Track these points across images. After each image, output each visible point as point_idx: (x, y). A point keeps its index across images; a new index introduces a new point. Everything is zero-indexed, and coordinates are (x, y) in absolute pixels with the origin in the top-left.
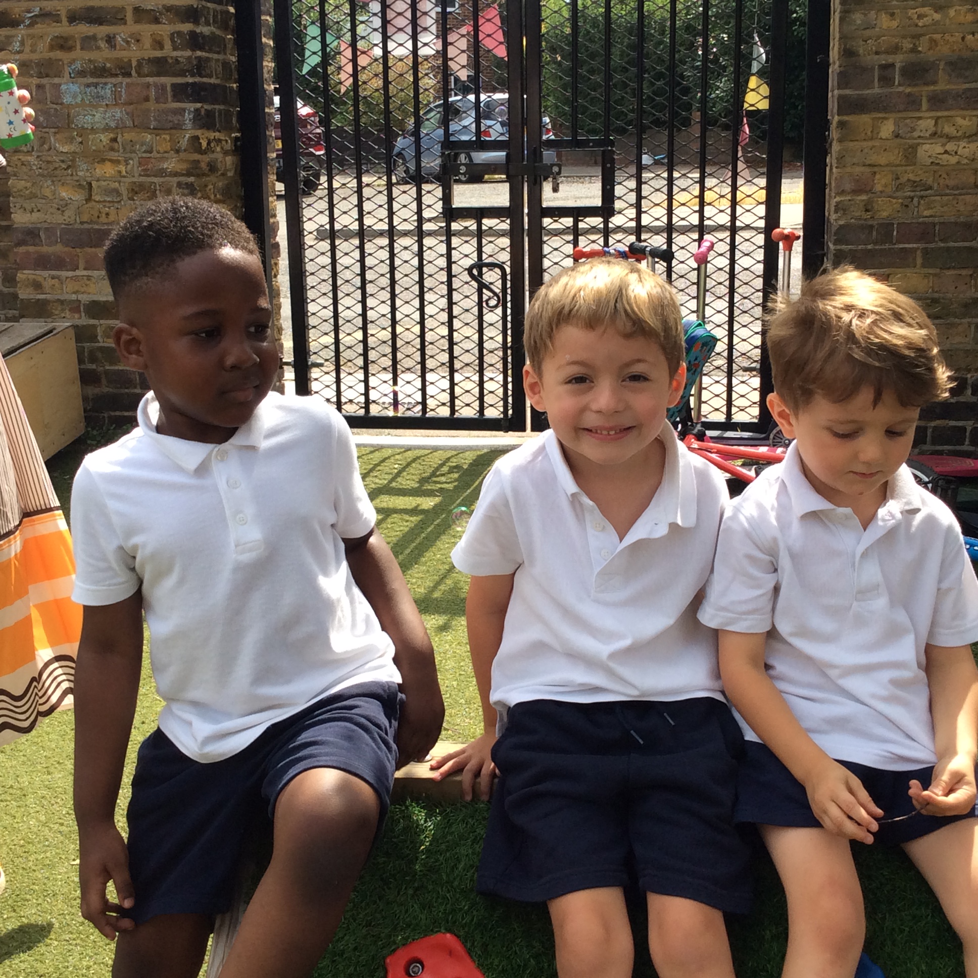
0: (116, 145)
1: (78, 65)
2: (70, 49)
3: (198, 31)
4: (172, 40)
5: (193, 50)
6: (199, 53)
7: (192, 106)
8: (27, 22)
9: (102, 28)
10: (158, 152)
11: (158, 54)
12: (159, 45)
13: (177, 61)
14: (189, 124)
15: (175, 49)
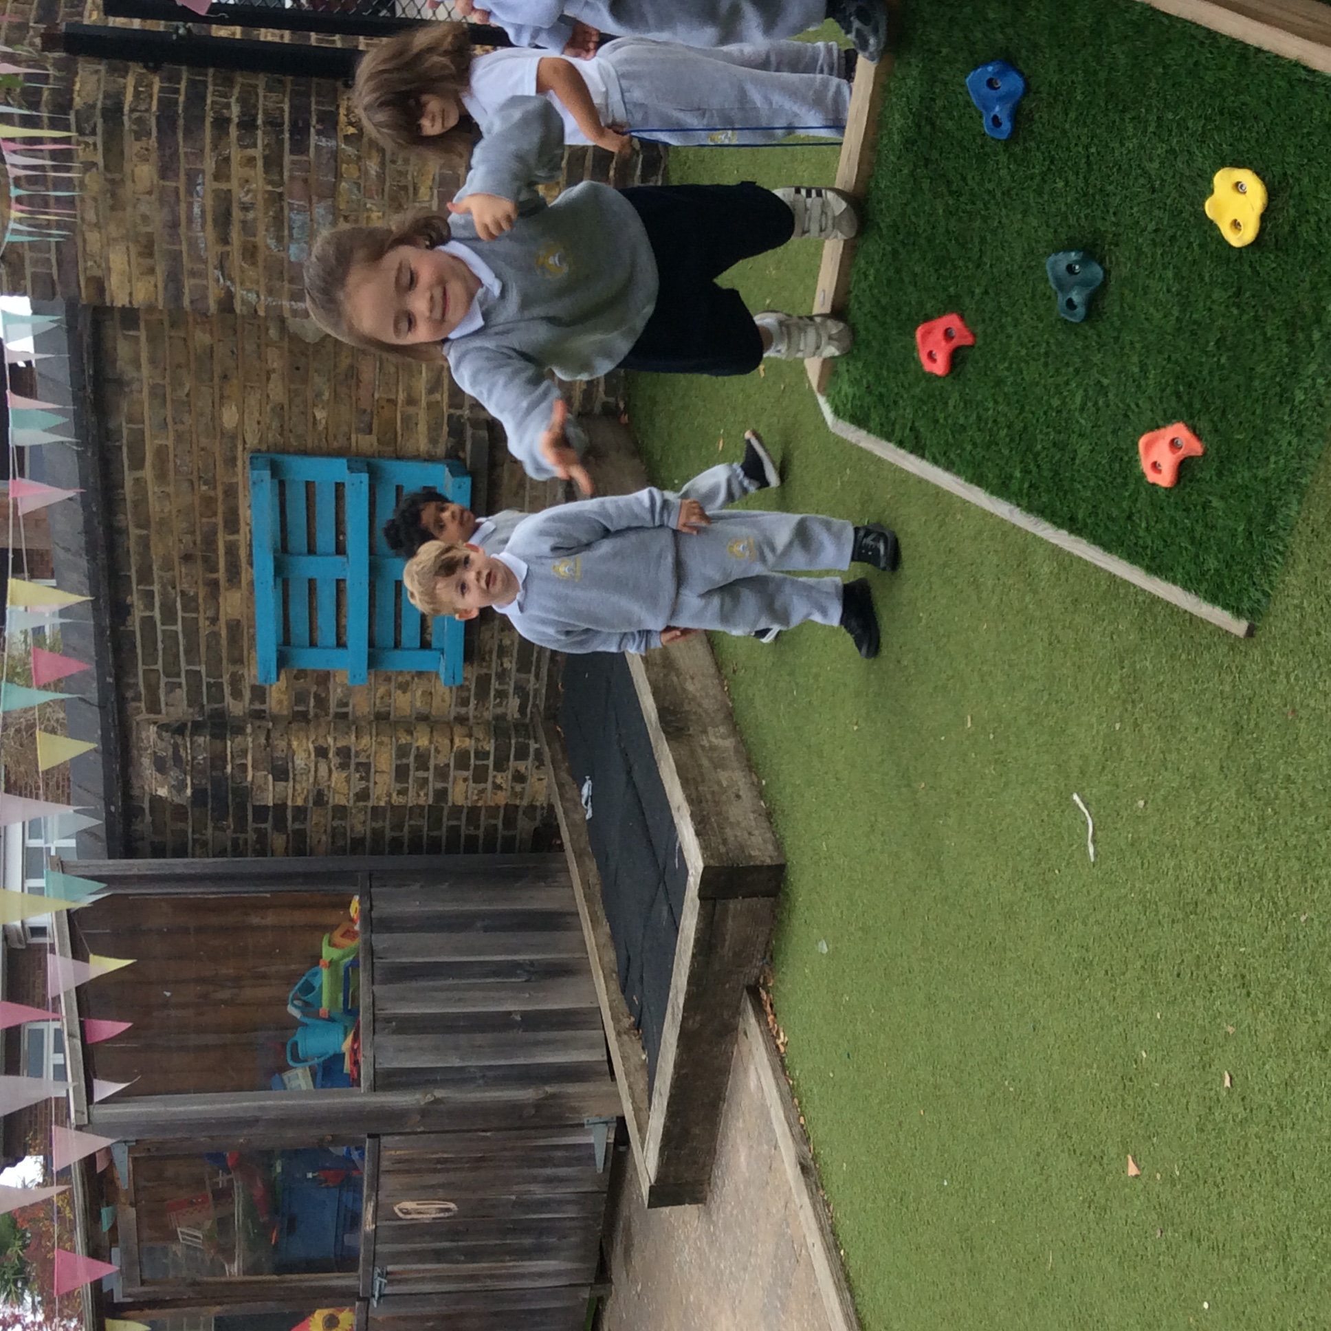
0: (352, 218)
1: (272, 243)
2: (255, 247)
3: (236, 120)
4: (246, 147)
5: (256, 127)
6: (259, 122)
7: (313, 138)
8: (229, 283)
9: (234, 214)
10: (359, 177)
11: (260, 163)
12: (251, 161)
13: (266, 146)
14: (332, 143)
15: (255, 145)
